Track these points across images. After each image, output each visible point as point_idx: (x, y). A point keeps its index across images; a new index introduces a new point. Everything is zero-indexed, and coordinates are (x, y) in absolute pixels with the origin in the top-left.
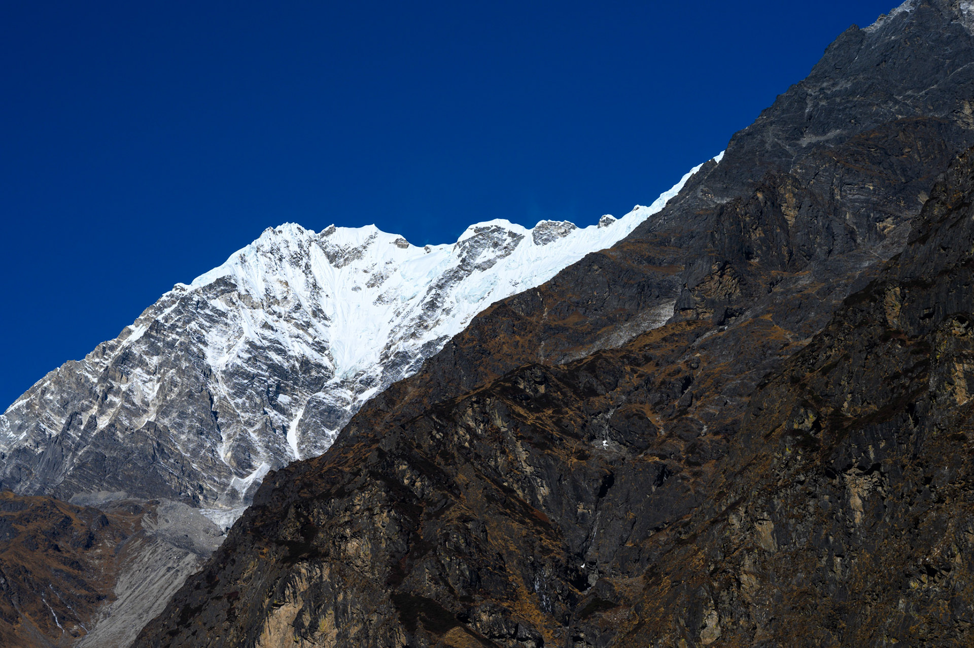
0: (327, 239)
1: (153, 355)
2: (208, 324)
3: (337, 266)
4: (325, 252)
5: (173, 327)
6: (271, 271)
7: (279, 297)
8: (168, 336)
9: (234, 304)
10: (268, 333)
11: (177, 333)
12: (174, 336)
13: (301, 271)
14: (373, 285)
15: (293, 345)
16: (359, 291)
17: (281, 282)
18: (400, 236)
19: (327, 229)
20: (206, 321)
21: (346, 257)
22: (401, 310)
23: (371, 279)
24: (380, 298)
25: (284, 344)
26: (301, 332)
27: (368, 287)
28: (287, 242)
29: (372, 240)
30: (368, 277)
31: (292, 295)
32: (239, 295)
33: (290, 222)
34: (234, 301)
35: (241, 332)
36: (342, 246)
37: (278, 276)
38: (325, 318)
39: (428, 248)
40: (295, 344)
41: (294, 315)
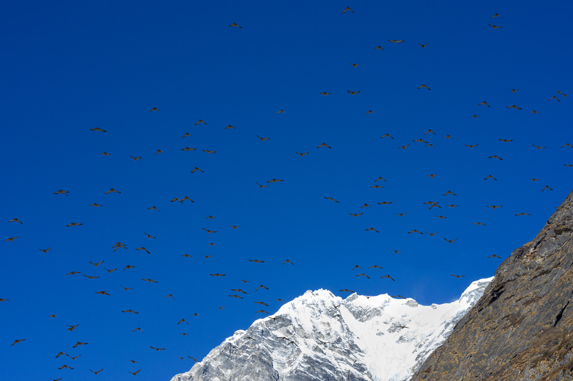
0: (351, 303)
1: (227, 369)
2: (271, 347)
3: (362, 321)
4: (351, 312)
5: (244, 348)
6: (315, 316)
7: (324, 333)
8: (240, 355)
9: (291, 334)
10: (320, 354)
11: (247, 352)
12: (245, 354)
13: (336, 320)
14: (394, 331)
15: (339, 365)
16: (383, 336)
17: (324, 323)
18: (410, 299)
19: (351, 296)
20: (269, 345)
21: (368, 314)
22: (422, 343)
23: (392, 327)
24: (401, 338)
25: (333, 363)
26: (344, 357)
27: (390, 332)
28: (323, 301)
29: (387, 304)
30: (389, 326)
31: (334, 332)
32: (294, 328)
33: (324, 289)
34: (291, 331)
35: (299, 351)
36: (364, 307)
37: (321, 320)
38: (360, 351)
39: (434, 306)
40: (340, 364)
41: (337, 345)
